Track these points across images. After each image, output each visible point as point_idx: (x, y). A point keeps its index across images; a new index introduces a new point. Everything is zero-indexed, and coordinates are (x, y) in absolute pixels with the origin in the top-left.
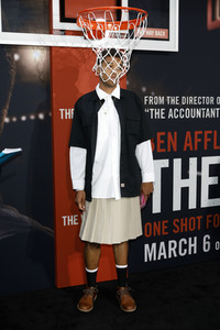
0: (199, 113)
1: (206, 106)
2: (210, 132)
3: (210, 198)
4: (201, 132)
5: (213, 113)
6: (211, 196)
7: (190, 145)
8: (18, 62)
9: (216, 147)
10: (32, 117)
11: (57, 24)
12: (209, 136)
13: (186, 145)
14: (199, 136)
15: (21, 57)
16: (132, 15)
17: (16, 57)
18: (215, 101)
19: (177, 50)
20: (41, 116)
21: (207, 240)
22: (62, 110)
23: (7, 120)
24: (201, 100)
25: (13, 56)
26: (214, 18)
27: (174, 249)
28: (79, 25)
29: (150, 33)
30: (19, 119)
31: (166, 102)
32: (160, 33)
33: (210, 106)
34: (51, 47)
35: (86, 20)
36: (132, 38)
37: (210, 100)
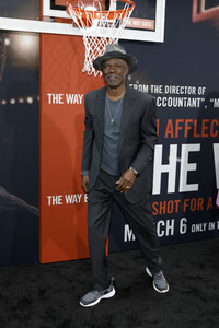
0: (181, 102)
1: (187, 96)
2: (191, 121)
3: (188, 183)
4: (182, 121)
5: (194, 102)
6: (189, 181)
7: (171, 132)
8: (8, 47)
9: (196, 135)
10: (21, 101)
11: (47, 11)
12: (190, 124)
13: (167, 132)
14: (181, 124)
15: (12, 42)
16: (120, 5)
17: (7, 42)
18: (197, 91)
19: (162, 41)
20: (30, 100)
21: (184, 222)
22: (50, 95)
24: (184, 90)
25: (4, 41)
26: (199, 11)
28: (68, 13)
29: (137, 22)
30: (8, 102)
31: (150, 90)
32: (147, 23)
33: (192, 96)
34: (40, 34)
35: (76, 9)
36: (117, 27)
37: (192, 90)
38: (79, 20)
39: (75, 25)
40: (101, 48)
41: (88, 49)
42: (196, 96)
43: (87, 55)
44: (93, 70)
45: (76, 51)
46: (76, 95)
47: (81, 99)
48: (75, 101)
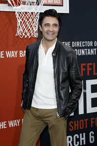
0: (83, 52)
1: (87, 48)
2: (91, 64)
5: (92, 52)
6: (93, 106)
9: (95, 74)
12: (91, 66)
18: (93, 44)
19: (68, 12)
21: (92, 135)
24: (85, 44)
27: (70, 142)
29: (51, 1)
32: (57, 1)
33: (90, 48)
36: (38, 5)
37: (90, 44)
38: (12, 2)
39: (9, 5)
40: (28, 20)
41: (19, 21)
42: (93, 47)
43: (19, 25)
44: (24, 34)
45: (11, 22)
46: (13, 52)
47: (16, 54)
48: (12, 55)
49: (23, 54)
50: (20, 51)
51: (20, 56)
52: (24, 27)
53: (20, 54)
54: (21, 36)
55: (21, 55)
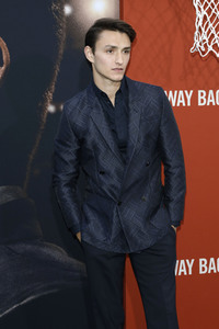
8: (70, 18)
15: (75, 10)
17: (68, 10)
23: (51, 109)
25: (62, 8)
41: (200, 15)
44: (210, 48)
45: (180, 19)
46: (181, 92)
47: (189, 98)
48: (179, 101)
49: (207, 97)
50: (200, 92)
51: (200, 104)
52: (213, 31)
53: (200, 98)
54: (203, 53)
55: (202, 101)
